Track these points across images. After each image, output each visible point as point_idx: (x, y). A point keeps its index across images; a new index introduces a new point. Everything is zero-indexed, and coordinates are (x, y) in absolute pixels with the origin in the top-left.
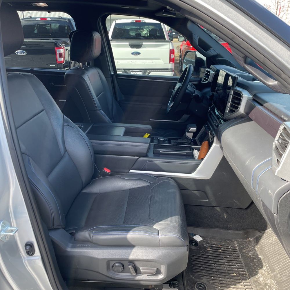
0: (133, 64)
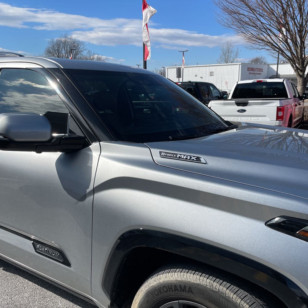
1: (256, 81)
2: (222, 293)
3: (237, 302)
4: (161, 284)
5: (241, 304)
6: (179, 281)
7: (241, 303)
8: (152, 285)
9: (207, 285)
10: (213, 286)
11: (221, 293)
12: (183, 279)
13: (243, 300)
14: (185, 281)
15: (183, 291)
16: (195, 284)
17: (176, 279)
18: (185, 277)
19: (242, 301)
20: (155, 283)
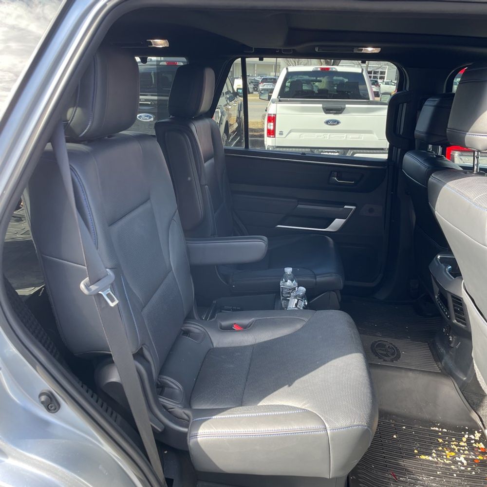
0: (325, 139)
1: (319, 69)
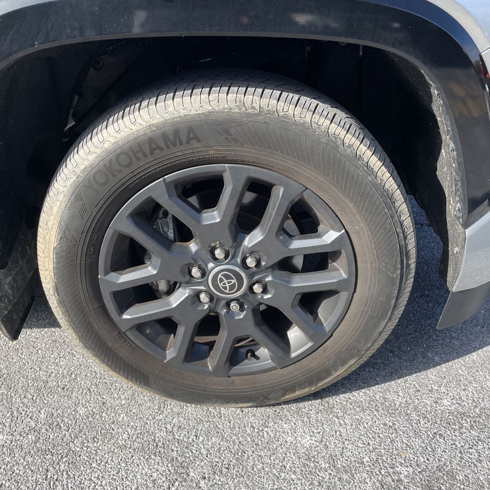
2: (270, 114)
3: (304, 122)
4: (108, 152)
5: (314, 123)
6: (157, 126)
7: (313, 120)
8: (83, 167)
9: (230, 109)
10: (246, 105)
11: (268, 114)
12: (167, 116)
13: (317, 113)
14: (172, 119)
15: (174, 145)
16: (203, 116)
17: (148, 124)
18: (171, 109)
19: (314, 116)
20: (91, 158)
